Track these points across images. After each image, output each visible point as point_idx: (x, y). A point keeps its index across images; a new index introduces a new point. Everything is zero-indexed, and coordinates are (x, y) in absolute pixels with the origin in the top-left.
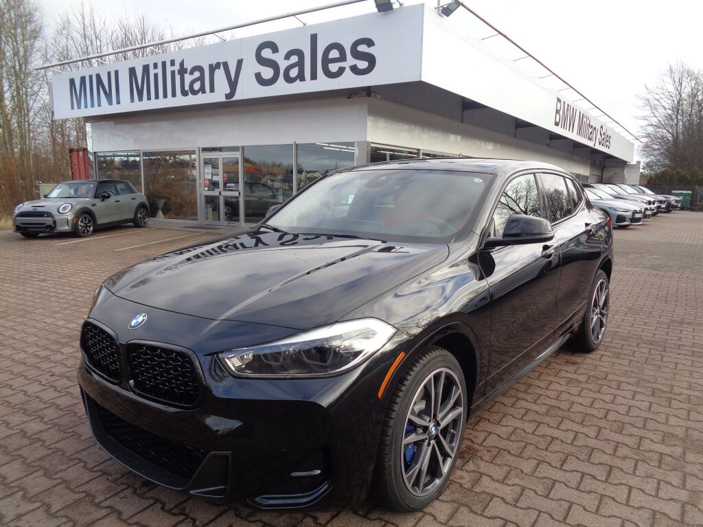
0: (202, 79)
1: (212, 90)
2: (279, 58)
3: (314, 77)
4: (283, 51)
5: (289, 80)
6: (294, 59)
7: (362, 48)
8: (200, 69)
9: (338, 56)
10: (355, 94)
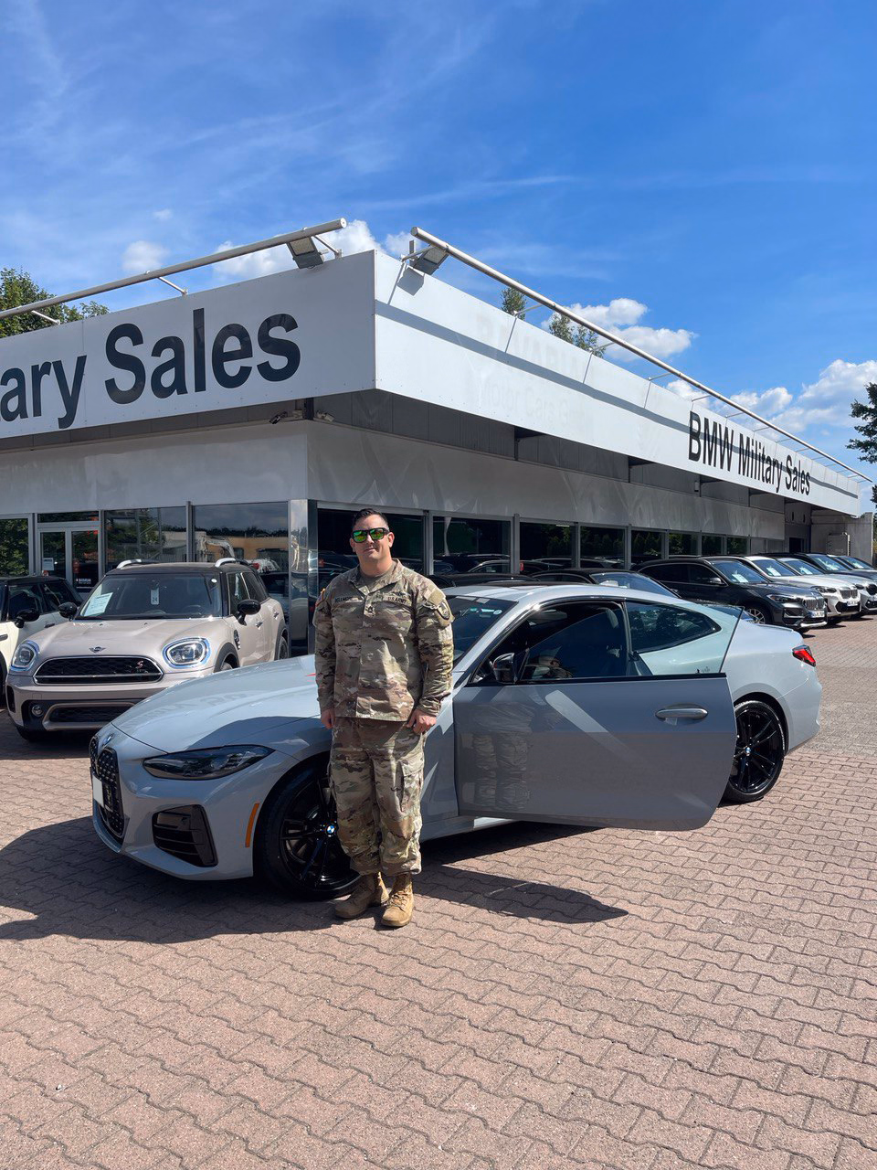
0: (20, 391)
1: (37, 412)
2: (143, 353)
3: (200, 386)
4: (150, 341)
5: (161, 392)
6: (168, 354)
7: (277, 333)
8: (16, 373)
9: (240, 348)
10: (284, 415)
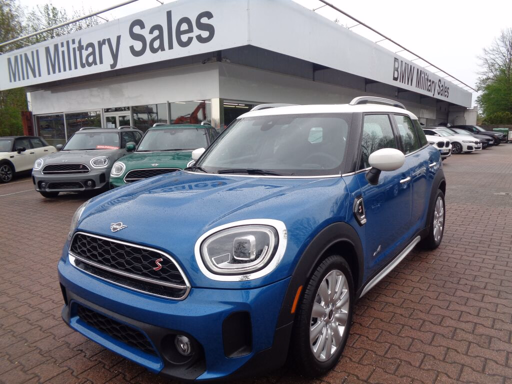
0: (93, 53)
1: (101, 62)
2: (145, 33)
3: (171, 47)
4: (148, 27)
5: (154, 51)
6: (156, 33)
7: (204, 20)
9: (187, 28)
10: (209, 60)
